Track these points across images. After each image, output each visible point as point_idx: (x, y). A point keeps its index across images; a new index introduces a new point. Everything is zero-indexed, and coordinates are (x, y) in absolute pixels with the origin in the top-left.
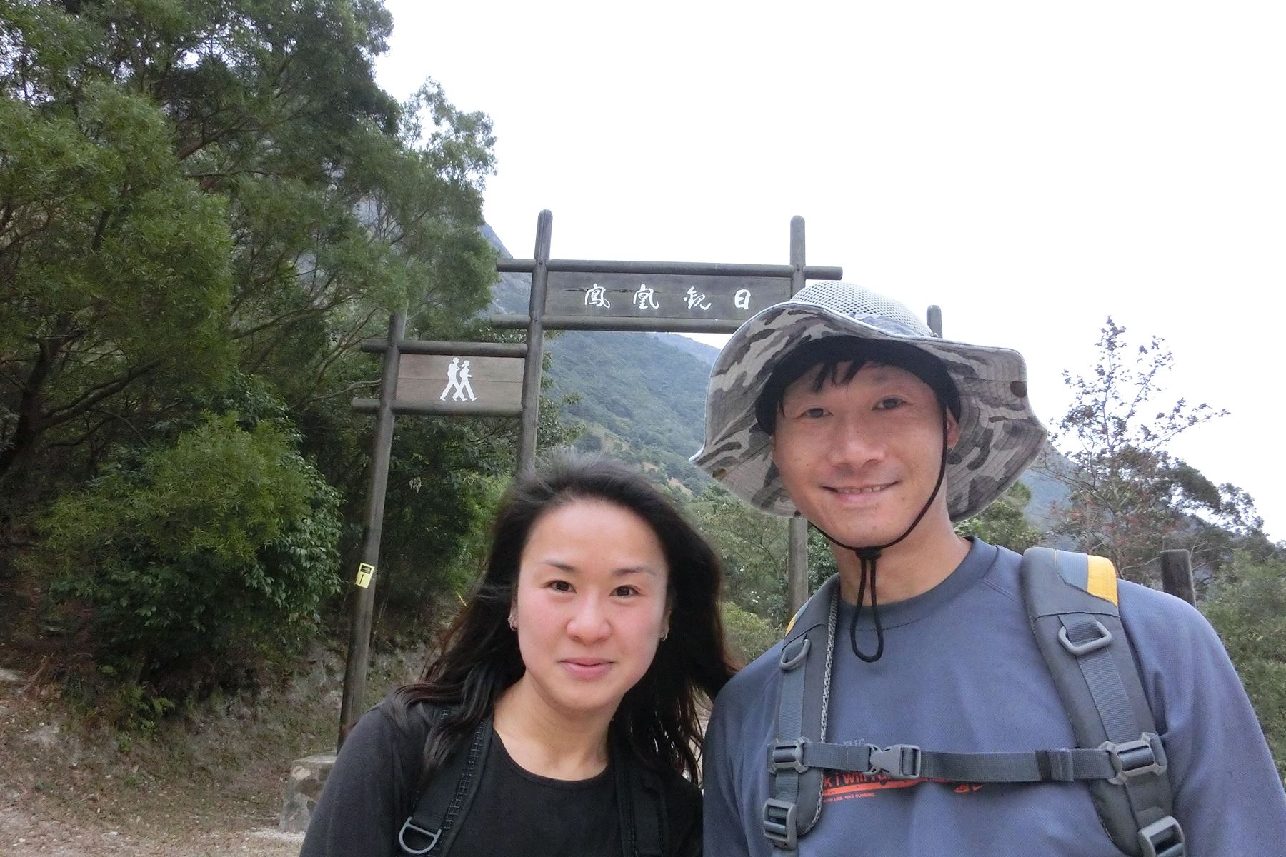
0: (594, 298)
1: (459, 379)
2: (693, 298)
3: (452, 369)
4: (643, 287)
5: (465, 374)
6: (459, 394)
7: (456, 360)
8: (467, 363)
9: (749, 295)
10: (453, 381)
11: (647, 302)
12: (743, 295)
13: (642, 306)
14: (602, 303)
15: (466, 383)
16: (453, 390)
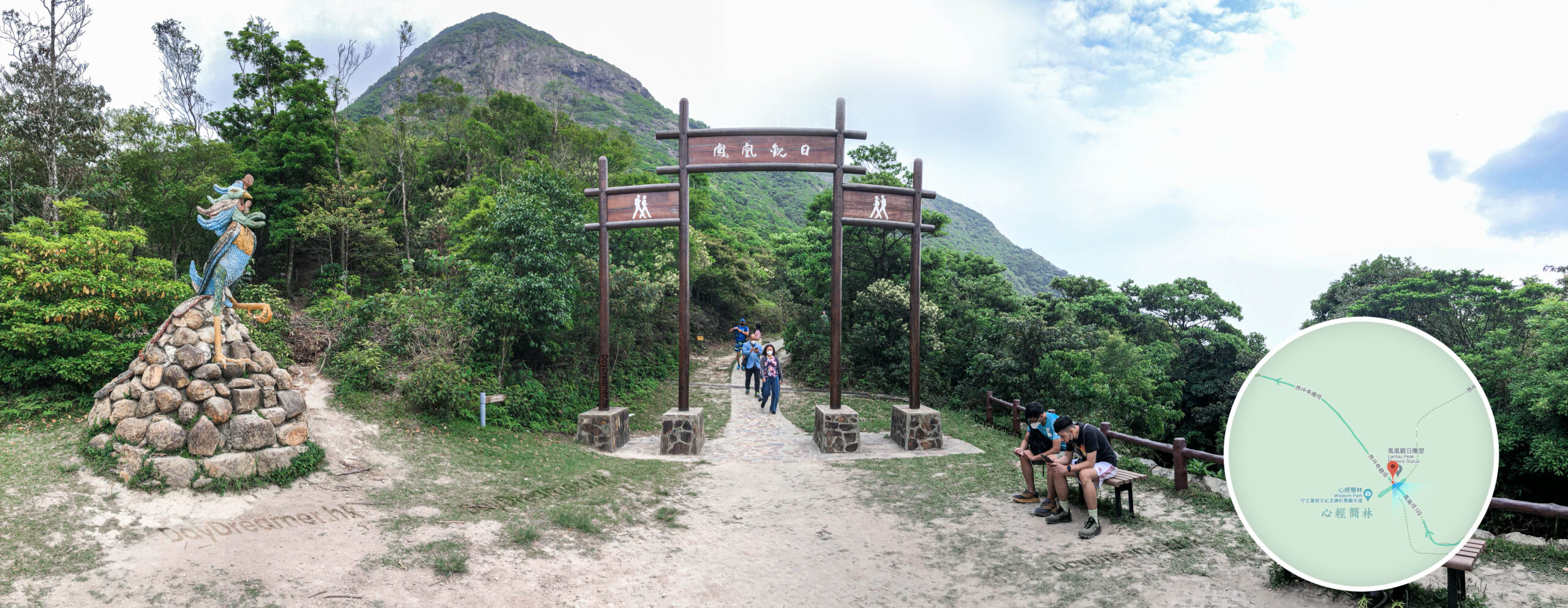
0: (719, 152)
1: (642, 206)
2: (776, 150)
3: (637, 201)
4: (747, 144)
5: (644, 203)
6: (642, 215)
7: (639, 196)
8: (645, 197)
9: (808, 148)
10: (638, 208)
11: (750, 153)
12: (806, 148)
13: (747, 156)
14: (724, 155)
15: (645, 208)
16: (639, 213)
